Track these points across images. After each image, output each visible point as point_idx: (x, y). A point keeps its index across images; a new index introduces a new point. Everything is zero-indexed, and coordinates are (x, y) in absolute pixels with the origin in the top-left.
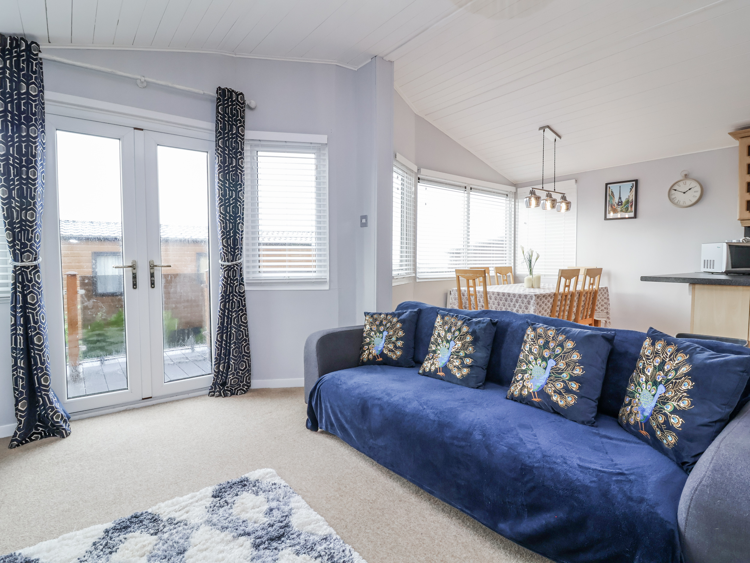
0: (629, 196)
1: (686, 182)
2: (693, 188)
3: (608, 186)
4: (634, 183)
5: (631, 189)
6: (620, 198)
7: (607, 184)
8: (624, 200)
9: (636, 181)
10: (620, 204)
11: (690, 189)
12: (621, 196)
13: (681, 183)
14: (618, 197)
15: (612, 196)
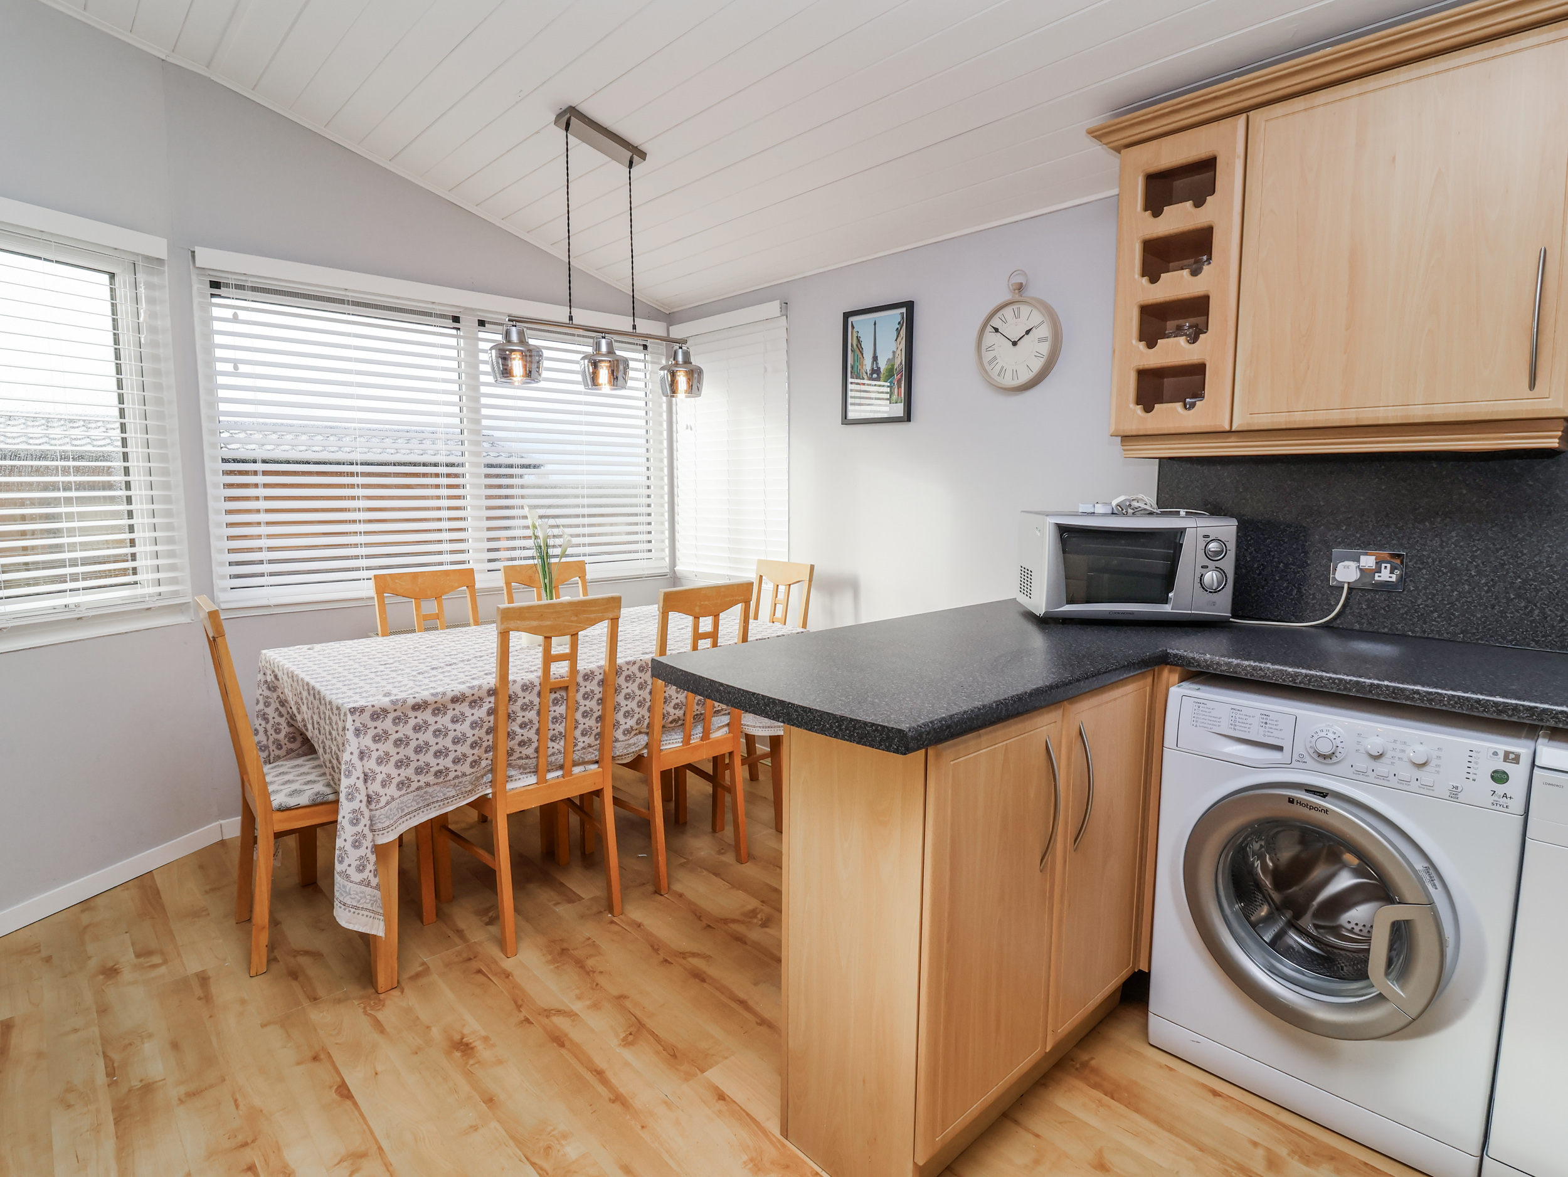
0: (894, 352)
1: (1019, 309)
2: (1037, 327)
3: (851, 319)
4: (904, 310)
5: (898, 331)
6: (875, 358)
7: (847, 316)
8: (883, 365)
9: (910, 306)
10: (875, 376)
11: (1028, 332)
12: (878, 354)
13: (1008, 312)
14: (871, 356)
15: (857, 352)
